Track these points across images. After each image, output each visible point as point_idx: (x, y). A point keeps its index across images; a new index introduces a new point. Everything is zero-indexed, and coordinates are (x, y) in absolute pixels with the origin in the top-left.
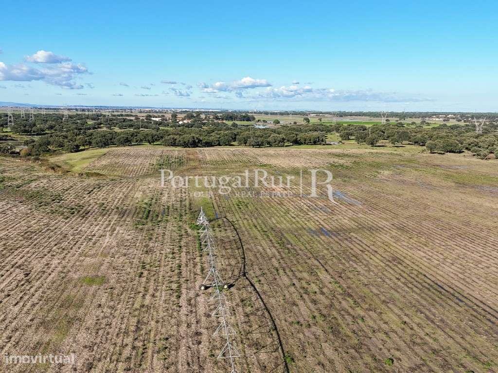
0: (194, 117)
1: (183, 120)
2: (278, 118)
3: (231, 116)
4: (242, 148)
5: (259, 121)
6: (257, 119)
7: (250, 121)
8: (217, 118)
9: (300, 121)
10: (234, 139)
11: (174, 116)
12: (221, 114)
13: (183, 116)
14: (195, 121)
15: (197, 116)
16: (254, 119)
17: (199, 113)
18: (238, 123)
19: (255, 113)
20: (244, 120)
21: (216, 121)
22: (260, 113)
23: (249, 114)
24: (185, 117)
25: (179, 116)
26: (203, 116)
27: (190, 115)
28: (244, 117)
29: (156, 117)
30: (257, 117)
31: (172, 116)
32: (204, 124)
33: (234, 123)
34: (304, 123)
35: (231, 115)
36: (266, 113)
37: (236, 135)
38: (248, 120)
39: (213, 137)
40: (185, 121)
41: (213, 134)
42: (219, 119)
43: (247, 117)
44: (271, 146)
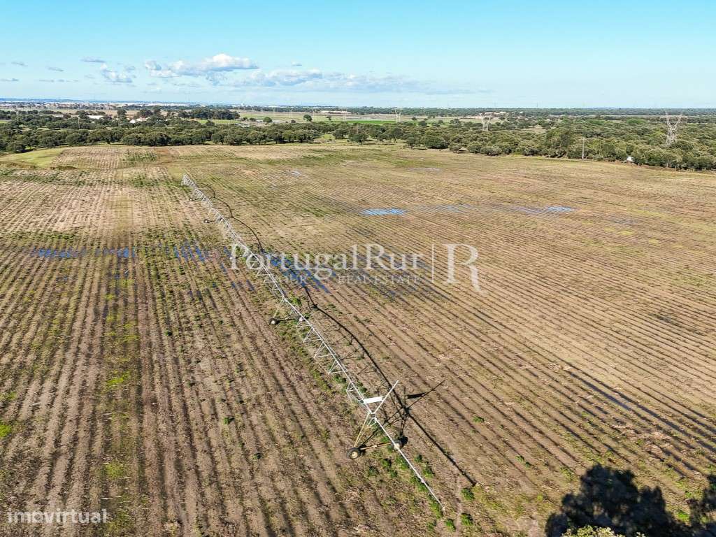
0: (152, 114)
1: (136, 118)
2: (269, 115)
3: (204, 113)
4: (219, 146)
5: (245, 119)
6: (242, 117)
7: (232, 119)
8: (185, 115)
9: (300, 118)
10: (209, 139)
11: (122, 112)
12: (190, 111)
13: (135, 112)
14: (154, 119)
15: (156, 112)
16: (237, 116)
17: (158, 109)
18: (216, 122)
19: (241, 108)
20: (223, 118)
21: (183, 119)
22: (249, 108)
23: (231, 110)
24: (137, 113)
25: (129, 113)
26: (164, 113)
27: (145, 112)
28: (224, 114)
29: (95, 114)
30: (242, 115)
31: (119, 113)
32: (168, 123)
33: (209, 122)
34: (305, 121)
35: (205, 111)
36: (258, 109)
37: (210, 133)
38: (230, 118)
39: (184, 135)
40: (139, 120)
41: (183, 132)
42: (188, 117)
43: (227, 114)
44: (251, 144)
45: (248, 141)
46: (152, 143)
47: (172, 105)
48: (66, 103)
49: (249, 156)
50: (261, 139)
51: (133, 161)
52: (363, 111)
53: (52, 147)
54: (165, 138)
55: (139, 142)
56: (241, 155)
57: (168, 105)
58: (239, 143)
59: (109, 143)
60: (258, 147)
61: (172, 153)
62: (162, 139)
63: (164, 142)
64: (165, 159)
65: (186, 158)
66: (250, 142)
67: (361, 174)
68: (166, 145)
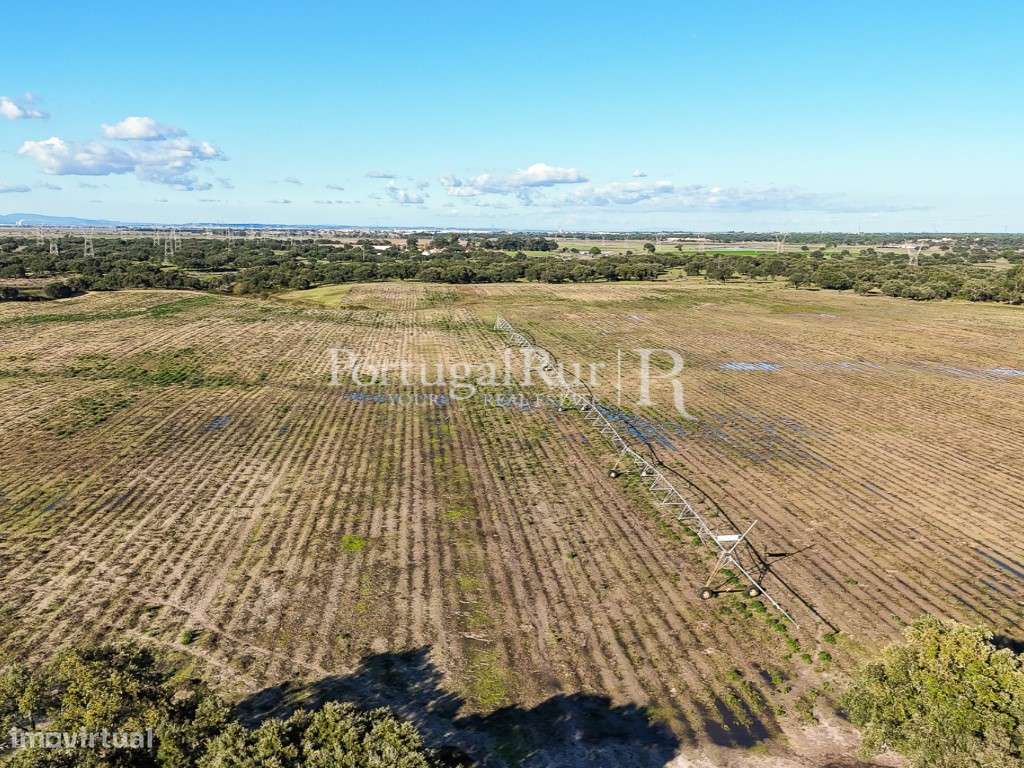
0: (448, 244)
1: (428, 248)
2: (601, 244)
3: (513, 242)
4: (534, 284)
5: (564, 250)
6: (561, 248)
7: (549, 250)
8: (489, 246)
9: (639, 249)
10: (522, 275)
11: (412, 241)
12: (496, 239)
16: (556, 246)
17: (456, 237)
18: (529, 254)
19: (559, 236)
20: (537, 250)
21: (488, 251)
22: (569, 236)
23: (547, 239)
24: (432, 243)
25: (421, 242)
26: (463, 243)
27: (440, 241)
28: (538, 243)
29: (381, 244)
30: (562, 244)
31: (409, 243)
32: (468, 256)
33: (520, 254)
34: (646, 252)
36: (581, 237)
37: (524, 268)
38: (545, 248)
39: (491, 270)
40: (432, 251)
41: (490, 266)
42: (492, 247)
43: (543, 244)
44: (575, 281)
45: (572, 277)
46: (454, 281)
47: (471, 232)
48: (343, 230)
49: (573, 297)
50: (588, 275)
51: (433, 301)
52: (729, 238)
53: (339, 283)
54: (470, 274)
55: (438, 279)
56: (563, 295)
57: (465, 232)
58: (559, 280)
59: (402, 278)
60: (584, 286)
61: (478, 292)
62: (466, 275)
63: (468, 278)
64: (470, 299)
65: (495, 298)
66: (574, 279)
67: (721, 320)
68: (469, 282)
